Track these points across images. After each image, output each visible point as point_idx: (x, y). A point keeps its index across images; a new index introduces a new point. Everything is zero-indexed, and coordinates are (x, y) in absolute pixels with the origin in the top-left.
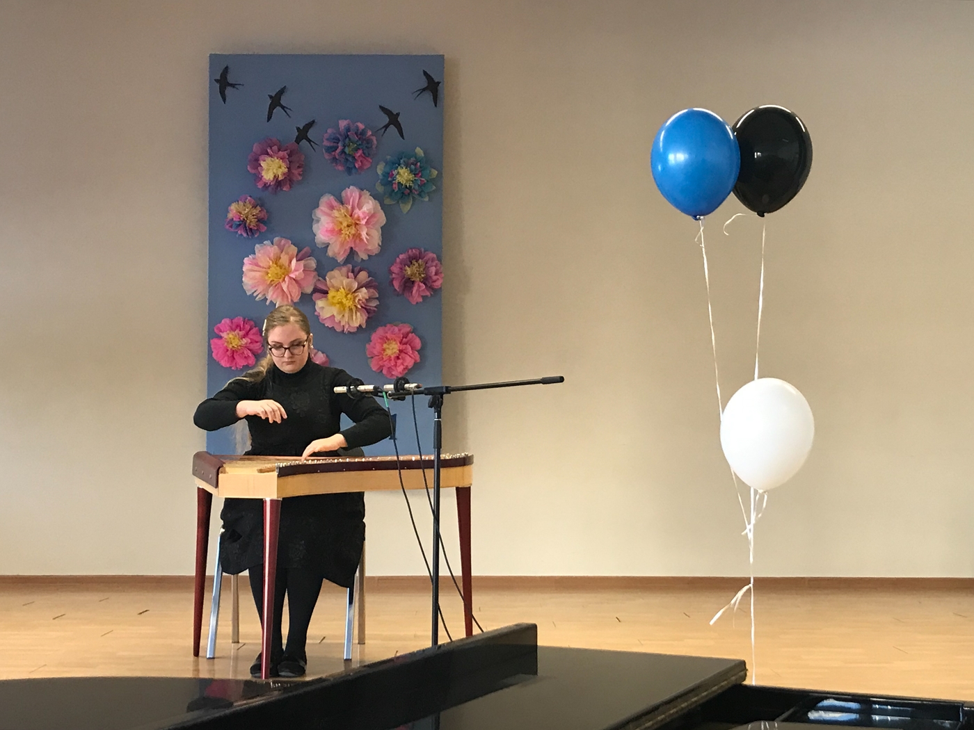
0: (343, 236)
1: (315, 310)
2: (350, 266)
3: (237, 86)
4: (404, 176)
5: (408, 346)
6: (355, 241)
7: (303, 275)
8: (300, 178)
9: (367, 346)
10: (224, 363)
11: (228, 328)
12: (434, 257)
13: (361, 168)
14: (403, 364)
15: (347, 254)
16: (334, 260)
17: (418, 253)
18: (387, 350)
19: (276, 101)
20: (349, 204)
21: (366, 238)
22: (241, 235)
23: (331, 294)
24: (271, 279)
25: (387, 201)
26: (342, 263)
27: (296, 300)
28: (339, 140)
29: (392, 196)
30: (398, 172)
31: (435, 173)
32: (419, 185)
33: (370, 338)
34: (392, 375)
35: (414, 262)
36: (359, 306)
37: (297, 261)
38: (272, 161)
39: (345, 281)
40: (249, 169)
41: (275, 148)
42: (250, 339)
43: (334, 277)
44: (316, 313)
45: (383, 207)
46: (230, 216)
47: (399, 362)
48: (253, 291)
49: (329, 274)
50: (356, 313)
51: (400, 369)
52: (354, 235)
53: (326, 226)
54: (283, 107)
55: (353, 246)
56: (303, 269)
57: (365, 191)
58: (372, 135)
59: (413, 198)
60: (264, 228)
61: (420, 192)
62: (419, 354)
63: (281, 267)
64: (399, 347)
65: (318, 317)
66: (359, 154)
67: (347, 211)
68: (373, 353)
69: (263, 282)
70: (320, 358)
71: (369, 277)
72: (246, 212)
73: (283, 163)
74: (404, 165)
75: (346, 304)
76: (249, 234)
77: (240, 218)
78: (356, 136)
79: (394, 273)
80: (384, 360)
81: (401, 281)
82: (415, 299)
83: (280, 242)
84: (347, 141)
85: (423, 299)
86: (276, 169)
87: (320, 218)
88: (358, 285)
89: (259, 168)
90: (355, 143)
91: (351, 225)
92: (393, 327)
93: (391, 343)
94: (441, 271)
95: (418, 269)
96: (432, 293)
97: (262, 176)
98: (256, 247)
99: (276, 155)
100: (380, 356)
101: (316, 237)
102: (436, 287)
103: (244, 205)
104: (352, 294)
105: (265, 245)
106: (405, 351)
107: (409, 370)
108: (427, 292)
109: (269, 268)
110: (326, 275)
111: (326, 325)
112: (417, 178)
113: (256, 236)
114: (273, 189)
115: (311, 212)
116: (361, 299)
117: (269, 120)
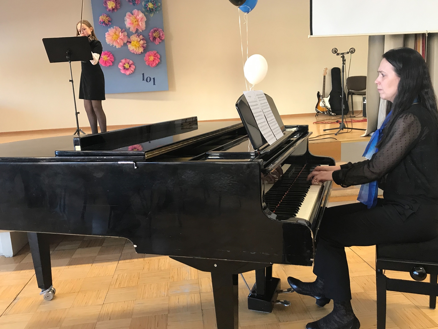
0: (134, 25)
1: (128, 48)
2: (137, 34)
4: (150, 5)
5: (156, 57)
6: (138, 26)
7: (123, 37)
8: (119, 7)
9: (144, 58)
10: (103, 65)
12: (161, 30)
13: (137, 3)
14: (155, 63)
15: (136, 30)
16: (132, 32)
17: (157, 29)
18: (150, 59)
20: (135, 15)
21: (141, 25)
22: (104, 26)
23: (132, 43)
24: (114, 39)
25: (146, 13)
26: (135, 33)
27: (122, 45)
29: (148, 12)
30: (149, 5)
31: (160, 4)
32: (155, 8)
33: (145, 55)
34: (152, 66)
35: (156, 32)
36: (141, 46)
37: (121, 33)
38: (111, 2)
39: (136, 39)
40: (104, 5)
42: (110, 57)
43: (132, 37)
45: (145, 15)
46: (100, 20)
47: (154, 62)
48: (109, 43)
50: (140, 48)
51: (155, 64)
52: (137, 24)
53: (129, 22)
55: (137, 28)
57: (139, 10)
59: (154, 12)
60: (110, 24)
61: (156, 10)
62: (160, 60)
63: (117, 35)
64: (154, 58)
65: (129, 50)
67: (135, 17)
68: (146, 60)
69: (112, 40)
70: (131, 62)
71: (143, 37)
72: (104, 19)
73: (114, 2)
74: (150, 2)
75: (137, 45)
76: (106, 25)
77: (103, 21)
79: (150, 35)
80: (150, 62)
81: (152, 38)
82: (157, 43)
83: (115, 27)
85: (159, 43)
86: (112, 5)
87: (127, 20)
88: (140, 40)
89: (107, 5)
91: (136, 21)
92: (151, 52)
93: (151, 57)
94: (164, 34)
95: (157, 34)
96: (162, 41)
97: (108, 7)
98: (108, 29)
99: (111, 0)
100: (148, 61)
101: (126, 26)
102: (163, 39)
103: (104, 17)
104: (138, 43)
105: (111, 29)
106: (156, 59)
107: (157, 64)
108: (160, 41)
109: (113, 36)
110: (130, 37)
111: (132, 52)
112: (154, 6)
113: (108, 26)
114: (112, 11)
115: (124, 18)
116: (141, 44)
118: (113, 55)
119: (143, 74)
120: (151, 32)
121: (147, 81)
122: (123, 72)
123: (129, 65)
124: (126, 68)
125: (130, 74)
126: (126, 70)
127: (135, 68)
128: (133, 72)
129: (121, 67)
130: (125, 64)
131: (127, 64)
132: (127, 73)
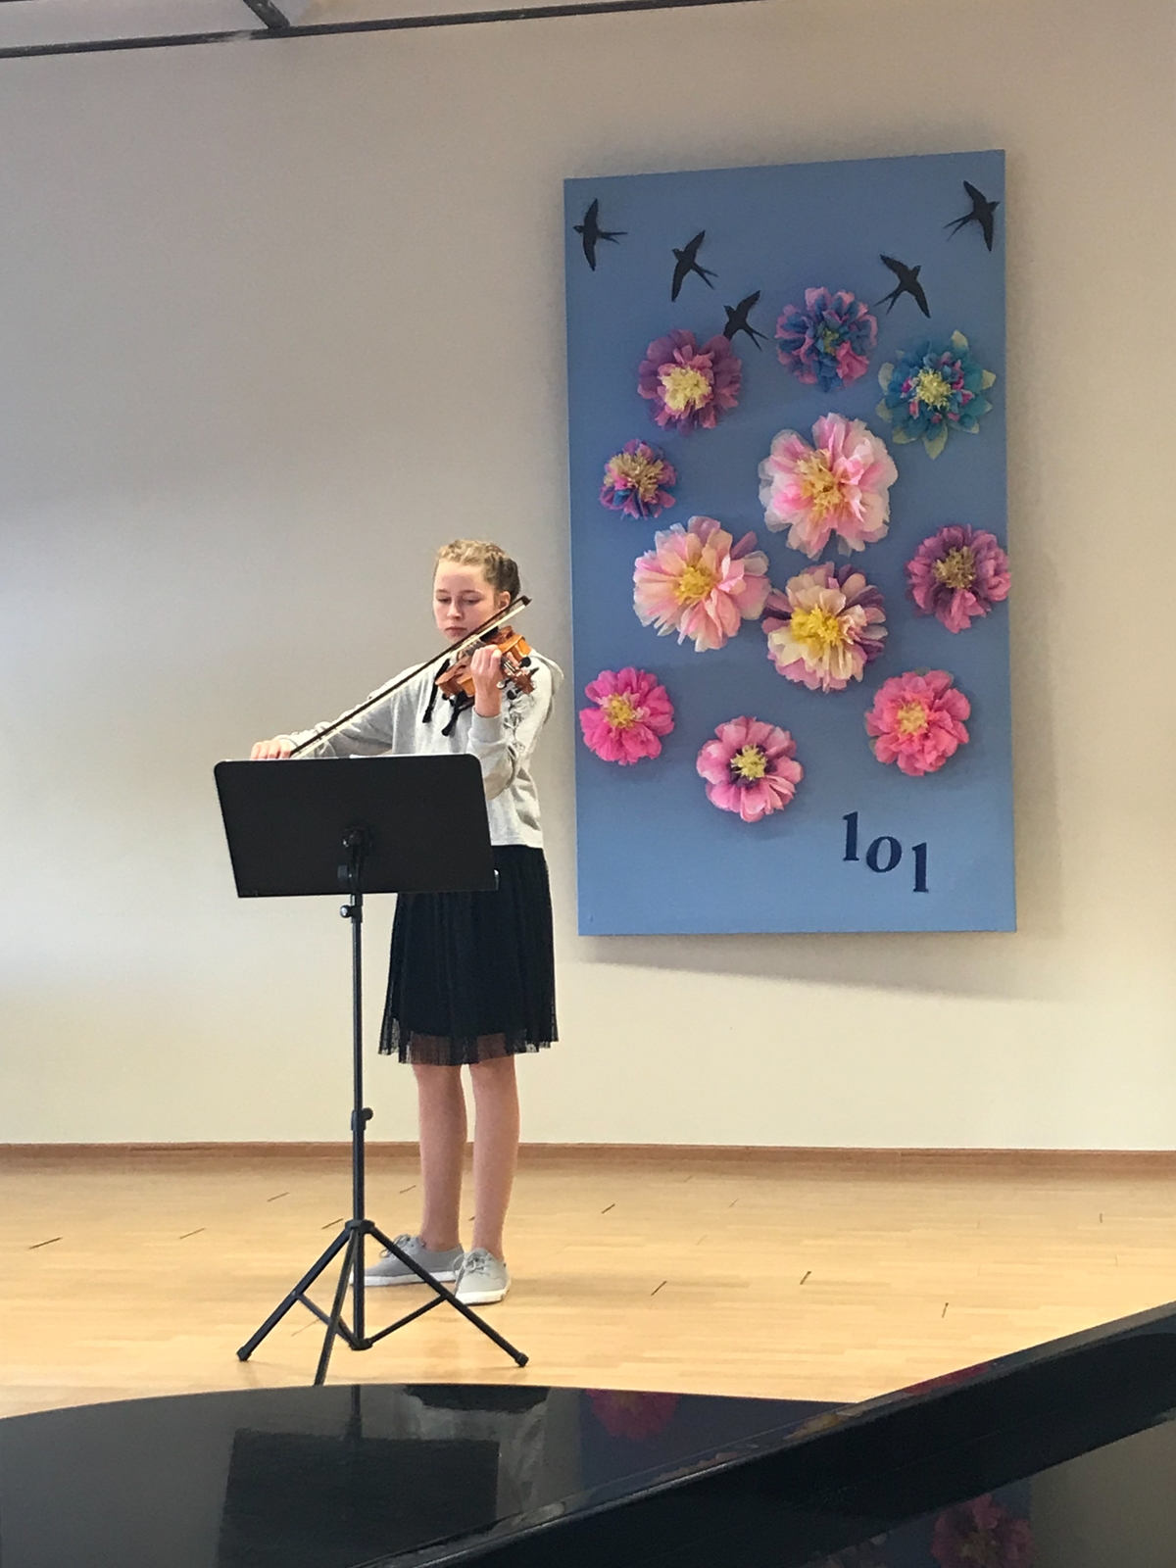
0: (816, 508)
1: (769, 651)
2: (830, 565)
3: (613, 237)
4: (930, 387)
5: (945, 712)
6: (839, 523)
7: (743, 586)
8: (734, 403)
9: (868, 715)
10: (604, 753)
11: (609, 687)
12: (991, 541)
13: (847, 376)
14: (935, 748)
15: (828, 535)
16: (799, 554)
17: (960, 535)
18: (905, 722)
19: (686, 261)
20: (827, 447)
21: (861, 512)
22: (630, 515)
23: (796, 619)
24: (685, 596)
25: (900, 439)
26: (816, 559)
27: (732, 634)
28: (807, 328)
29: (909, 426)
30: (919, 381)
31: (991, 378)
32: (959, 404)
33: (872, 699)
34: (916, 769)
35: (952, 552)
36: (850, 641)
37: (733, 559)
38: (683, 375)
39: (824, 595)
40: (640, 390)
41: (688, 349)
42: (652, 709)
43: (797, 590)
44: (769, 657)
45: (892, 450)
46: (608, 481)
47: (929, 744)
48: (653, 620)
49: (792, 582)
50: (844, 654)
51: (931, 757)
52: (836, 506)
53: (785, 491)
54: (700, 272)
55: (836, 526)
56: (743, 576)
57: (856, 420)
58: (865, 314)
59: (950, 429)
60: (670, 501)
61: (962, 417)
62: (967, 728)
63: (703, 574)
64: (928, 716)
65: (773, 662)
66: (843, 352)
67: (823, 460)
68: (876, 727)
69: (671, 600)
70: (780, 739)
71: (867, 584)
72: (637, 472)
73: (701, 375)
74: (931, 367)
75: (824, 637)
76: (644, 513)
77: (625, 485)
78: (837, 318)
79: (915, 575)
80: (900, 741)
81: (929, 590)
82: (956, 623)
83: (699, 525)
84: (820, 327)
85: (971, 623)
86: (688, 389)
87: (773, 477)
88: (847, 601)
89: (659, 388)
90: (837, 331)
91: (832, 488)
92: (915, 679)
93: (912, 709)
94: (1006, 567)
95: (961, 566)
96: (989, 610)
97: (665, 404)
98: (656, 537)
99: (690, 363)
100: (893, 734)
101: (766, 514)
102: (996, 599)
103: (633, 460)
104: (835, 619)
105: (673, 532)
106: (941, 725)
107: (948, 759)
108: (979, 608)
109: (681, 576)
110: (786, 584)
111: (789, 678)
112: (954, 391)
113: (656, 516)
114: (684, 426)
115: (757, 466)
116: (854, 626)
117: (674, 297)
118: (670, 697)
119: (852, 820)
121: (872, 862)
122: (721, 800)
123: (764, 760)
124: (745, 777)
125: (768, 813)
126: (743, 793)
127: (801, 781)
128: (784, 806)
129: (712, 773)
130: (740, 753)
131: (756, 750)
132: (747, 810)
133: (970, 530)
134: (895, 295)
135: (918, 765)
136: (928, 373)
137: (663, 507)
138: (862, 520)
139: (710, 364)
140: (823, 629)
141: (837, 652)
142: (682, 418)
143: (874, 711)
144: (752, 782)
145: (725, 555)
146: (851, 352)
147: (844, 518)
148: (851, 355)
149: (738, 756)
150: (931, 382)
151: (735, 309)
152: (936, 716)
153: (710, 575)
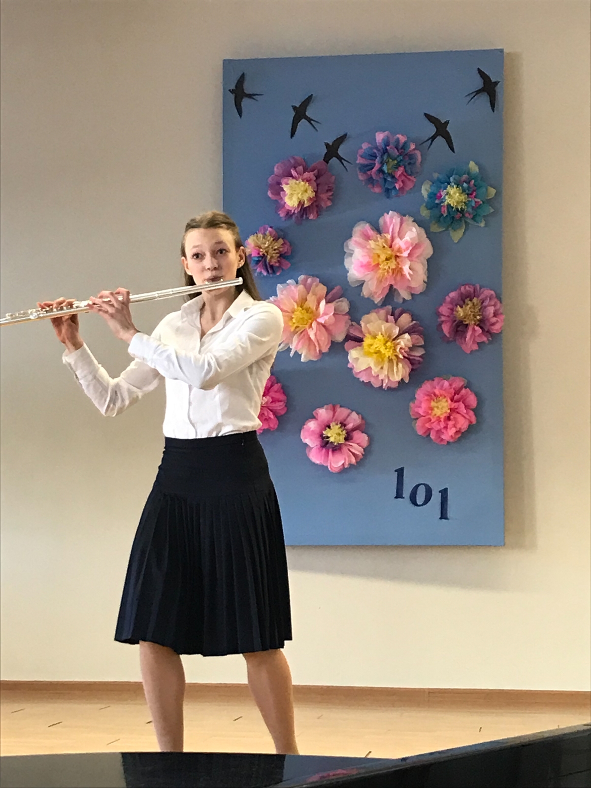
0: (380, 271)
1: (348, 362)
2: (390, 308)
3: (254, 97)
4: (453, 196)
5: (461, 402)
6: (395, 279)
7: (333, 319)
8: (329, 203)
9: (411, 404)
12: (492, 295)
13: (401, 189)
14: (454, 426)
15: (387, 291)
16: (369, 300)
17: (472, 290)
18: (435, 409)
19: (300, 113)
20: (388, 232)
21: (409, 274)
22: (261, 273)
23: (367, 341)
24: (295, 325)
25: (435, 228)
26: (379, 305)
27: (325, 350)
28: (376, 157)
29: (440, 221)
30: (448, 194)
31: (492, 191)
32: (473, 208)
33: (414, 395)
34: (442, 440)
35: (467, 301)
36: (401, 356)
37: (327, 303)
38: (297, 184)
39: (384, 326)
40: (269, 194)
41: (300, 168)
42: (272, 398)
43: (368, 322)
44: (349, 366)
45: (429, 235)
47: (451, 423)
49: (365, 318)
50: (397, 364)
51: (452, 431)
52: (393, 270)
53: (361, 259)
54: (309, 120)
55: (393, 283)
56: (333, 313)
57: (407, 216)
58: (414, 149)
59: (466, 222)
60: (287, 264)
61: (475, 216)
62: (475, 414)
63: (307, 310)
64: (450, 406)
65: (351, 369)
66: (399, 173)
67: (386, 241)
68: (418, 413)
70: (354, 419)
71: (412, 320)
72: (266, 245)
73: (309, 186)
74: (455, 184)
75: (385, 354)
76: (270, 271)
77: (259, 254)
78: (396, 150)
79: (443, 315)
80: (432, 421)
81: (452, 324)
82: (469, 347)
83: (305, 280)
84: (385, 157)
85: (479, 347)
86: (301, 193)
87: (353, 251)
88: (399, 332)
89: (281, 193)
90: (395, 159)
91: (391, 258)
92: (443, 381)
93: (439, 401)
94: (501, 311)
95: (472, 310)
96: (490, 339)
97: (285, 203)
98: (277, 288)
99: (301, 177)
100: (427, 417)
101: (348, 274)
102: (495, 332)
103: (264, 238)
104: (391, 342)
105: (288, 284)
106: (457, 410)
107: (463, 433)
108: (483, 336)
109: (293, 312)
110: (361, 320)
111: (361, 380)
112: (470, 199)
113: (278, 274)
114: (297, 217)
115: (343, 244)
116: (404, 347)
117: (292, 136)
118: (284, 391)
119: (400, 472)
120: (448, 299)
121: (413, 500)
122: (316, 457)
123: (344, 432)
124: (332, 442)
125: (346, 467)
126: (330, 453)
127: (367, 447)
128: (357, 462)
129: (311, 440)
130: (329, 427)
131: (339, 425)
132: (332, 464)
133: (478, 288)
134: (433, 138)
135: (443, 437)
136: (453, 187)
137: (282, 269)
138: (410, 279)
139: (315, 178)
140: (384, 348)
141: (393, 362)
142: (296, 212)
143: (416, 402)
144: (336, 446)
145: (322, 299)
146: (405, 174)
147: (398, 278)
148: (404, 175)
149: (328, 429)
150: (455, 193)
151: (331, 144)
152: (454, 405)
153: (312, 312)
